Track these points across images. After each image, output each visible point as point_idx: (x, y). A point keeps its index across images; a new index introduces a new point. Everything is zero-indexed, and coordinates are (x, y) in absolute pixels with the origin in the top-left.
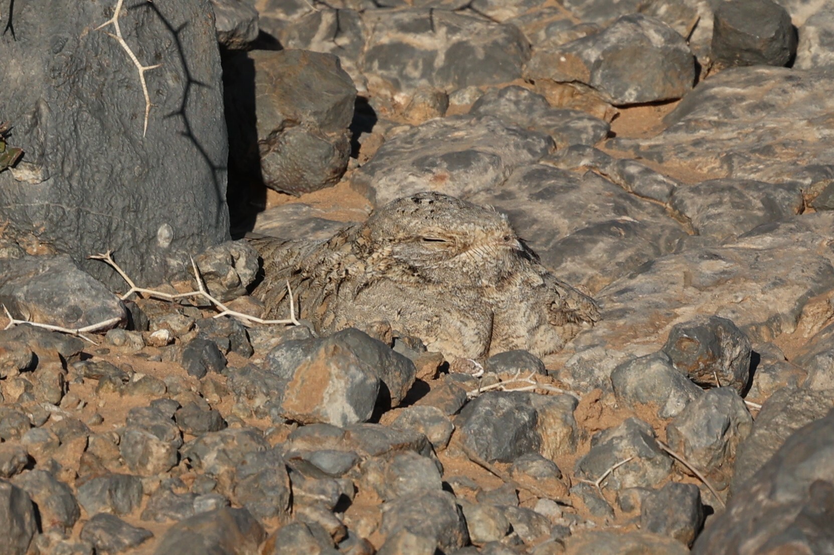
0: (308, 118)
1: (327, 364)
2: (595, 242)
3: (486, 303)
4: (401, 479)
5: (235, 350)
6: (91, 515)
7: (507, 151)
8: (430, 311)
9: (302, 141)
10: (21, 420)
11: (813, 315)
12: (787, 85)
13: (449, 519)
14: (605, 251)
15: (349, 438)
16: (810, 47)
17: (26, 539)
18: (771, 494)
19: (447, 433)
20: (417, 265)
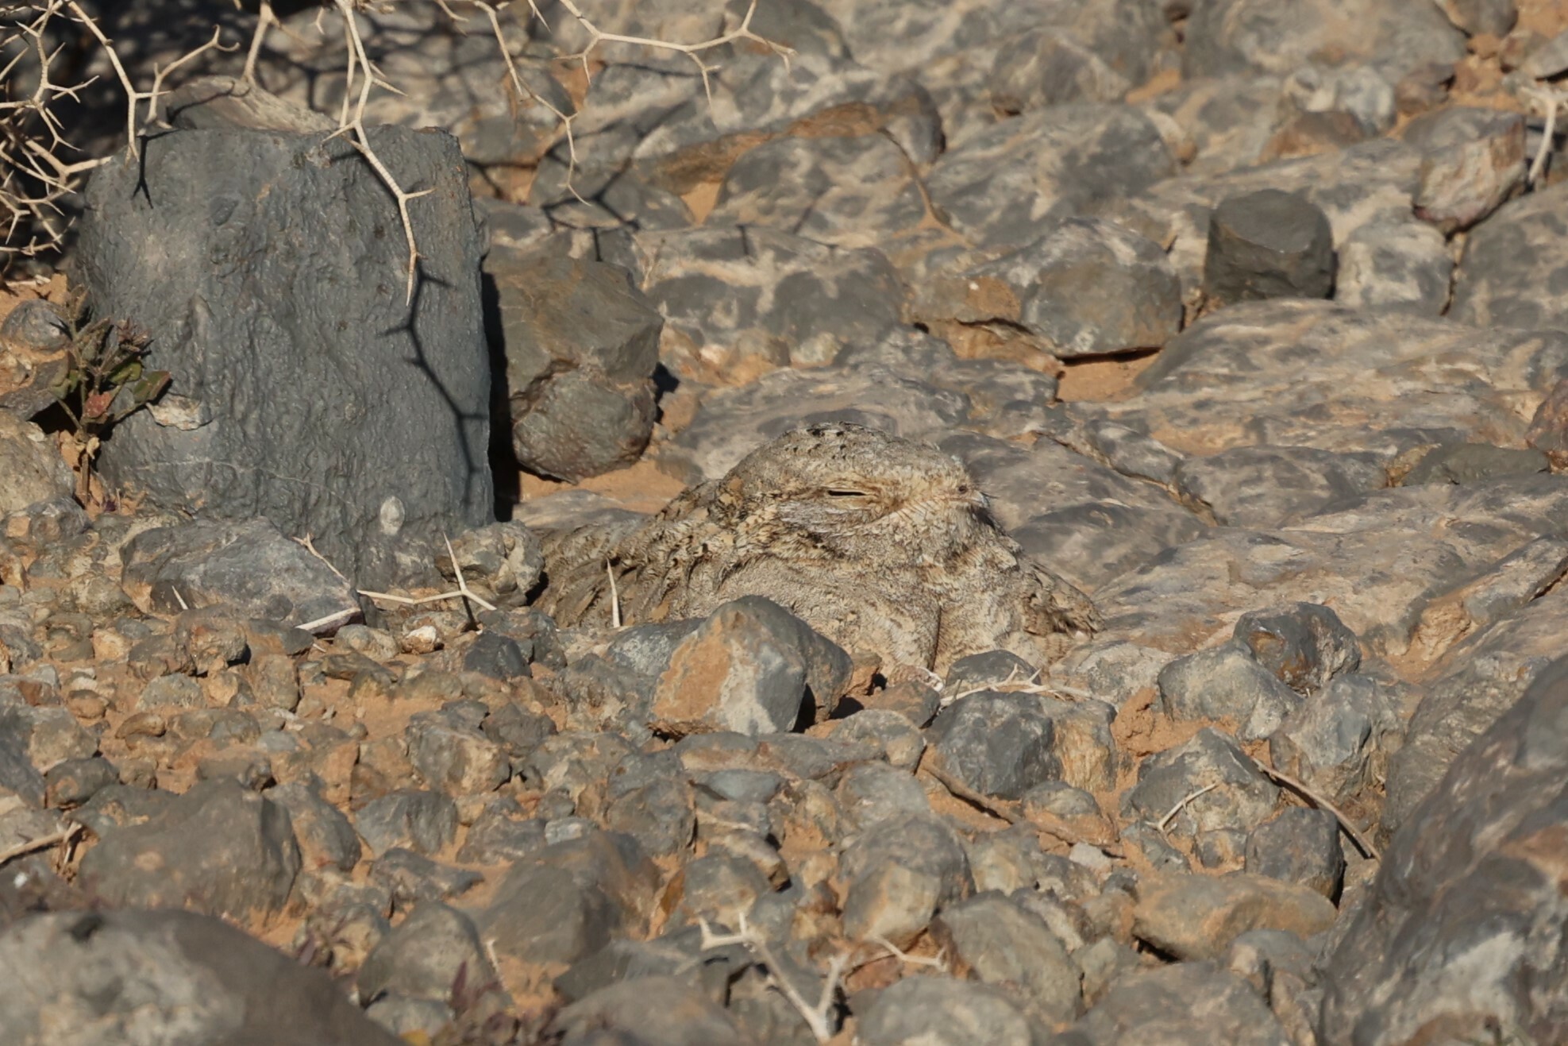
0: (589, 360)
1: (726, 641)
2: (1068, 533)
3: (930, 591)
4: (865, 802)
5: (541, 660)
6: (379, 853)
7: (905, 411)
8: (842, 604)
9: (581, 394)
10: (245, 724)
11: (1438, 625)
12: (1336, 321)
13: (950, 857)
14: (1085, 546)
15: (766, 753)
16: (1358, 274)
17: (286, 881)
18: (1519, 758)
19: (916, 752)
20: (820, 530)
